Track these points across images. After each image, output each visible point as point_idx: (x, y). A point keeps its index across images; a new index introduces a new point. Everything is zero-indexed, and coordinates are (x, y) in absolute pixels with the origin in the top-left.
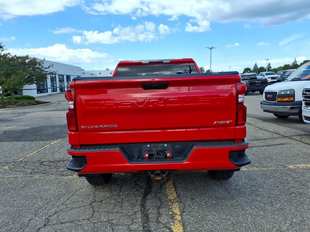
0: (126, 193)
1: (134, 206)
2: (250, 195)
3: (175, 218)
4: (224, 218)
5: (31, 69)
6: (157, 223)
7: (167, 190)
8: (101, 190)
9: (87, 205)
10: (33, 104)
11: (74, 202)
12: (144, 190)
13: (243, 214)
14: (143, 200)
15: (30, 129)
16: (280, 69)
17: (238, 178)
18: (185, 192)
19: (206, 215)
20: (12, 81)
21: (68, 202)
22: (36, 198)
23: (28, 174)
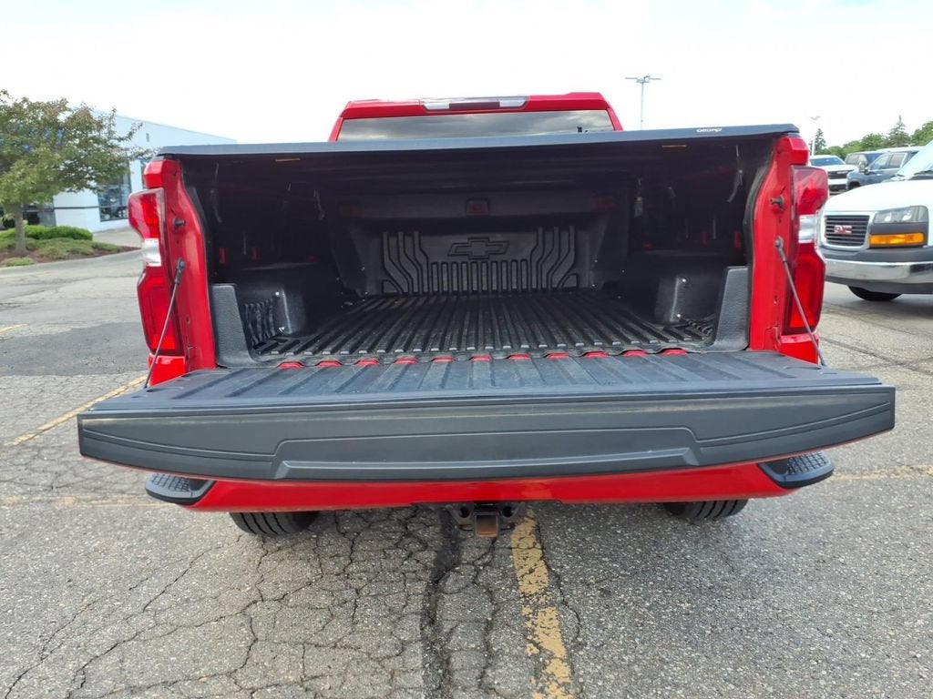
0: (369, 566)
1: (399, 619)
2: (811, 577)
3: (549, 669)
4: (729, 674)
5: (77, 141)
6: (481, 691)
7: (514, 557)
8: (284, 553)
9: (230, 613)
10: (86, 255)
11: (187, 600)
12: (432, 555)
13: (797, 659)
14: (430, 594)
15: (68, 333)
16: (852, 146)
17: (761, 511)
18: (578, 563)
19: (662, 660)
20: (18, 180)
21: (164, 603)
22: (52, 584)
23: (38, 492)
